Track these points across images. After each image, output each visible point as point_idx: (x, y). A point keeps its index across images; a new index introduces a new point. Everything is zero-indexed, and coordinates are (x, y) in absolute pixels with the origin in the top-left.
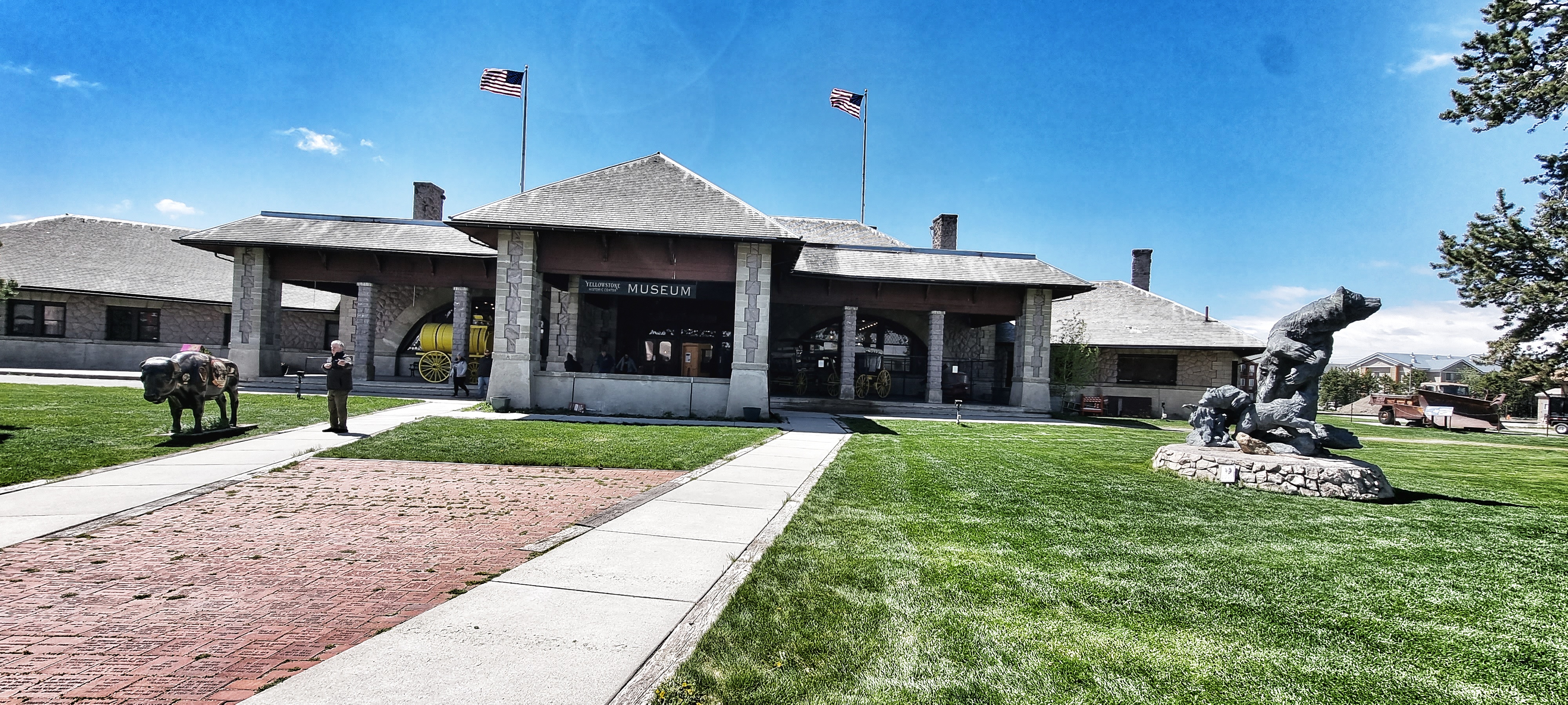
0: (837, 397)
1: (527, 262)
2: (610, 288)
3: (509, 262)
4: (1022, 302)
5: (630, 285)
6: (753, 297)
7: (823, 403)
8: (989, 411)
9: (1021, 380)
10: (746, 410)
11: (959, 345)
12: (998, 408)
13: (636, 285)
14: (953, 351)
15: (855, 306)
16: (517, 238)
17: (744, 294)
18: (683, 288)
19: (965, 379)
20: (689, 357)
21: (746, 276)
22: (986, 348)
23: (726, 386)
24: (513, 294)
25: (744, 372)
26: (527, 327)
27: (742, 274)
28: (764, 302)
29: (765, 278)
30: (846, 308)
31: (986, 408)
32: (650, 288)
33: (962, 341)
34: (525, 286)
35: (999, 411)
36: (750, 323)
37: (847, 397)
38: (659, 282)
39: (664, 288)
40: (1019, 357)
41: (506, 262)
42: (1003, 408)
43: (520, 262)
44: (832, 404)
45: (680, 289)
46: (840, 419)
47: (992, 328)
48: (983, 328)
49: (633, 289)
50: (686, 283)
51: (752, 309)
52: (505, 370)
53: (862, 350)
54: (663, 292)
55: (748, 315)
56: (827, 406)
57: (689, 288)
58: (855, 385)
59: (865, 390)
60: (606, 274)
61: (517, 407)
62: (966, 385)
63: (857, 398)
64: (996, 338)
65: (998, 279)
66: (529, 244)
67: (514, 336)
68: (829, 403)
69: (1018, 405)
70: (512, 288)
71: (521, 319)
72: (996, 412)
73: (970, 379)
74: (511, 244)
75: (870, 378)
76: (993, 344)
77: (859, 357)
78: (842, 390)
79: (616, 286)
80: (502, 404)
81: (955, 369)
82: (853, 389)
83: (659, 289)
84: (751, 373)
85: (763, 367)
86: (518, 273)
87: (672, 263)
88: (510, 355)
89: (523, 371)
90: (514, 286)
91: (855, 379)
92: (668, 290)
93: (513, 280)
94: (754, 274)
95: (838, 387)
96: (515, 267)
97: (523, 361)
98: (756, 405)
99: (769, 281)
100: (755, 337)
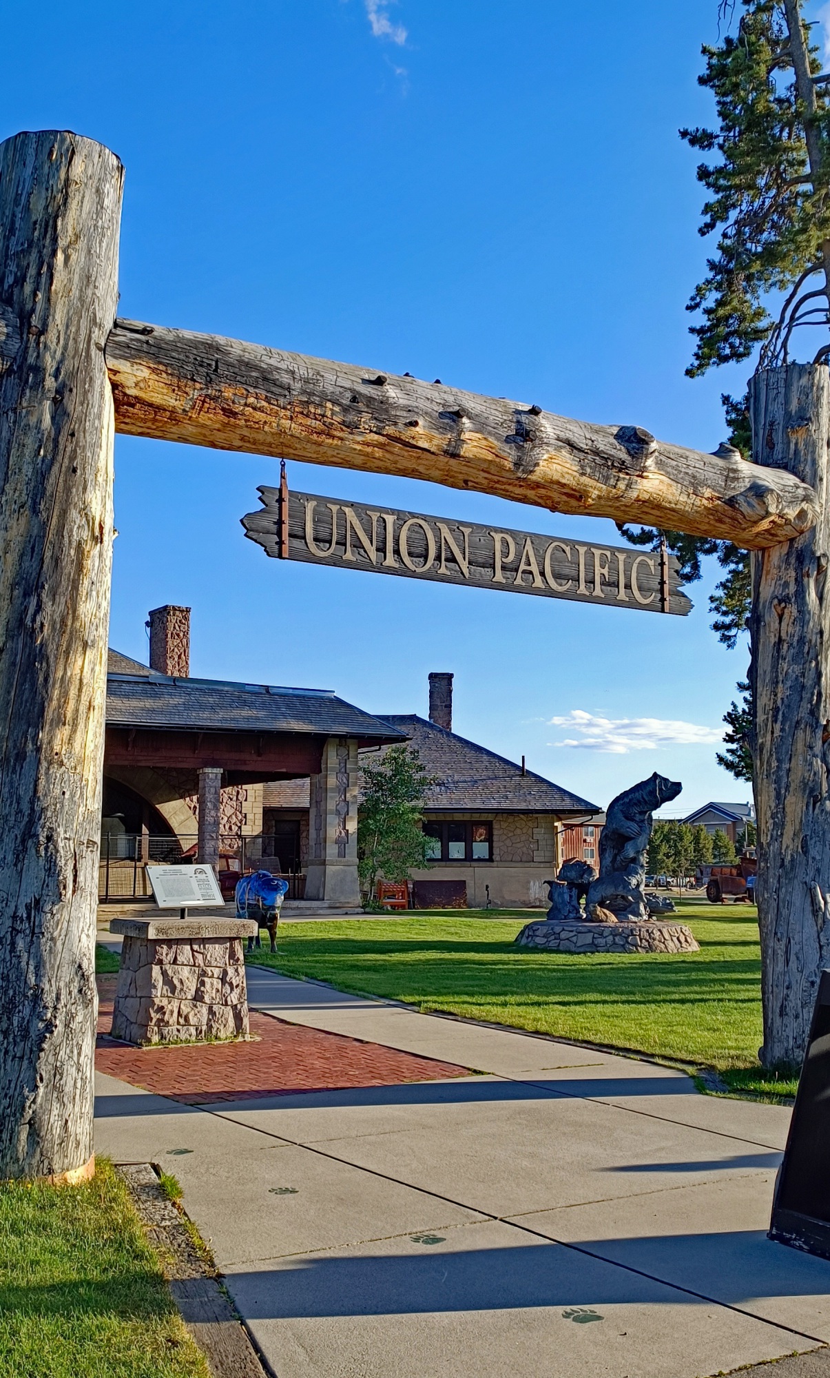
4: (321, 755)
9: (322, 862)
40: (319, 830)
47: (259, 787)
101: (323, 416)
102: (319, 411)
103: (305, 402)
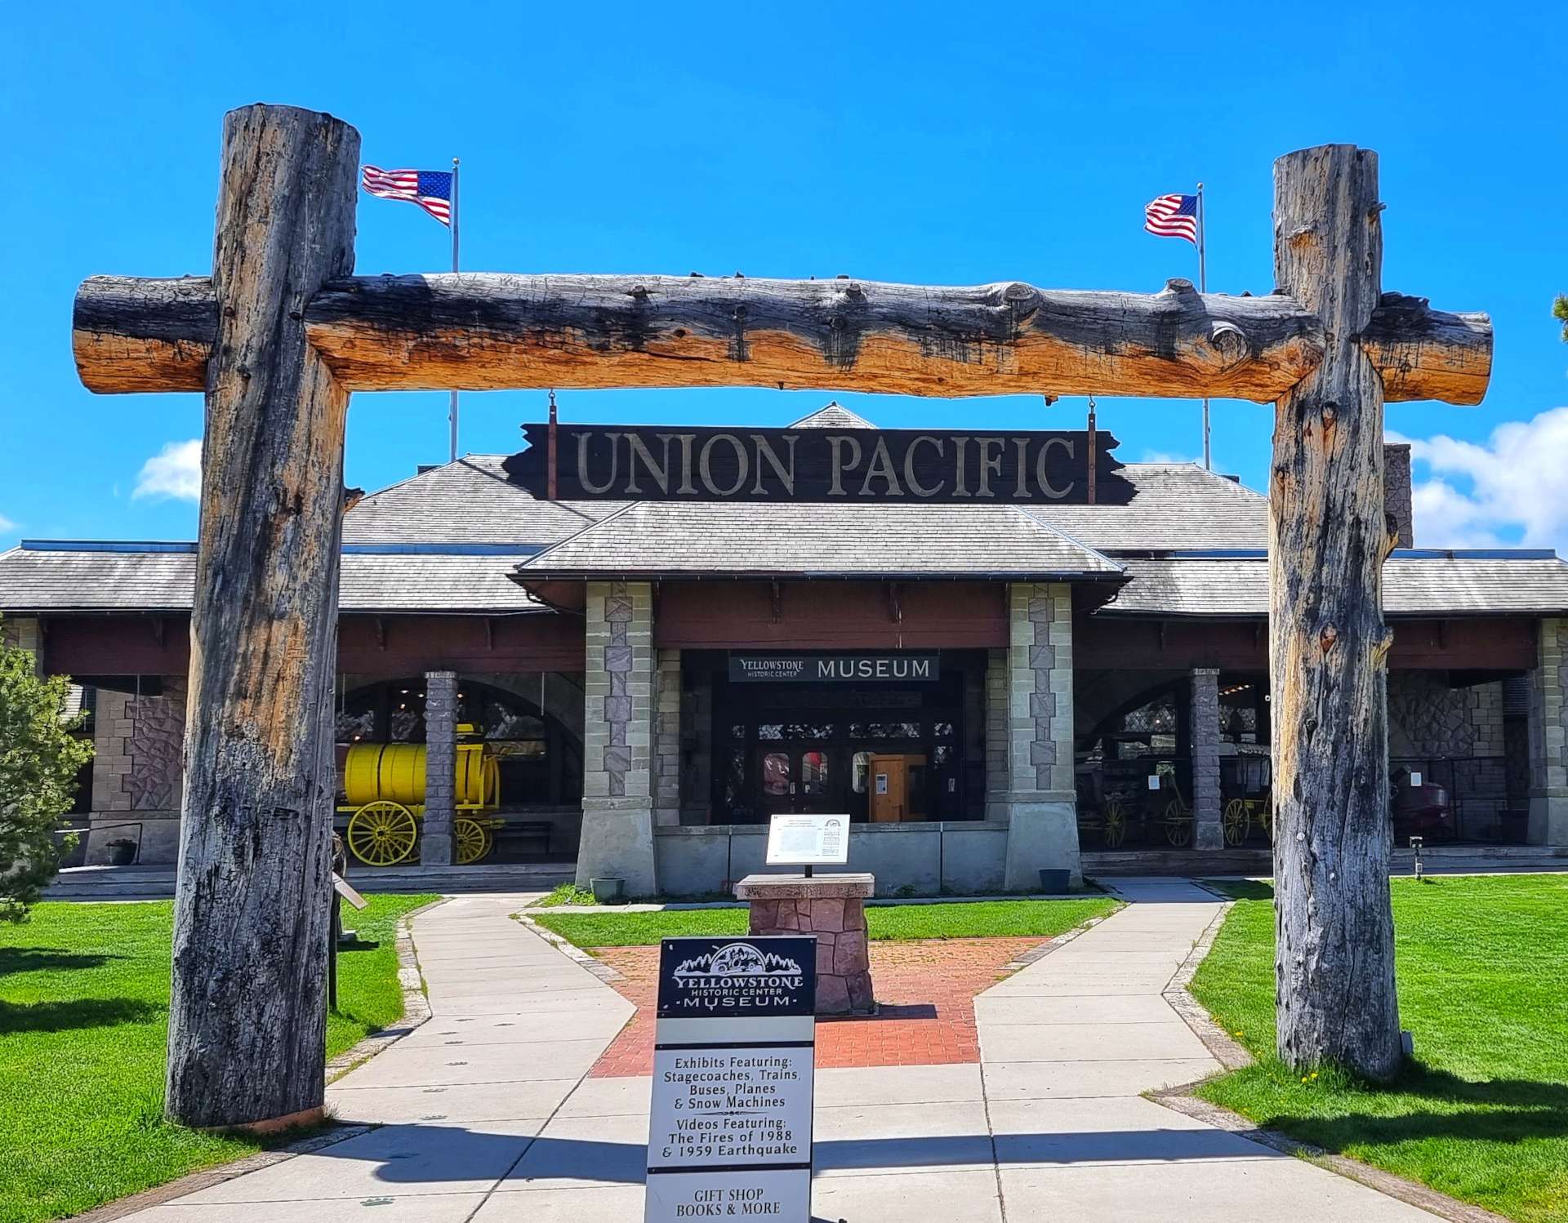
0: (1190, 845)
1: (640, 633)
2: (786, 670)
3: (608, 634)
4: (1536, 643)
5: (821, 663)
6: (1042, 674)
7: (1164, 859)
8: (1485, 857)
9: (1544, 794)
10: (1047, 874)
11: (1429, 726)
12: (1504, 850)
13: (832, 663)
14: (1416, 739)
15: (1214, 667)
16: (620, 591)
17: (1027, 670)
18: (915, 662)
19: (1441, 797)
20: (885, 783)
21: (1030, 638)
22: (1485, 729)
23: (1002, 835)
24: (616, 691)
25: (1036, 808)
26: (644, 748)
27: (1022, 634)
28: (1062, 680)
29: (1062, 638)
30: (1197, 671)
31: (1481, 851)
32: (856, 666)
33: (1434, 718)
34: (638, 677)
35: (1506, 857)
36: (1039, 720)
37: (1210, 843)
38: (872, 654)
39: (881, 665)
40: (1538, 748)
41: (603, 634)
42: (1514, 851)
43: (628, 634)
44: (1182, 860)
45: (910, 666)
46: (1206, 883)
47: (1495, 687)
48: (1475, 688)
49: (827, 669)
50: (919, 654)
51: (1042, 696)
52: (607, 828)
53: (1231, 749)
54: (881, 672)
55: (1036, 706)
56: (1171, 864)
57: (926, 662)
58: (1222, 821)
59: (1242, 831)
60: (777, 646)
61: (634, 893)
62: (1440, 810)
63: (1227, 846)
64: (1505, 706)
65: (1483, 605)
66: (642, 599)
67: (621, 766)
68: (1176, 858)
69: (1542, 843)
70: (615, 680)
71: (635, 735)
72: (1498, 858)
73: (1452, 796)
74: (610, 603)
75: (1249, 805)
76: (1498, 720)
77: (1228, 764)
78: (1200, 830)
79: (796, 665)
80: (612, 890)
81: (1416, 779)
82: (1221, 828)
83: (873, 667)
84: (1045, 808)
85: (1068, 795)
86: (625, 653)
87: (894, 620)
88: (615, 801)
89: (640, 829)
90: (618, 678)
91: (1222, 809)
92: (890, 667)
93: (618, 666)
94: (1042, 633)
95: (1188, 828)
96: (620, 643)
97: (638, 811)
98: (1060, 866)
99: (1070, 644)
100: (1051, 744)
101: (563, 343)
102: (557, 339)
103: (539, 331)
